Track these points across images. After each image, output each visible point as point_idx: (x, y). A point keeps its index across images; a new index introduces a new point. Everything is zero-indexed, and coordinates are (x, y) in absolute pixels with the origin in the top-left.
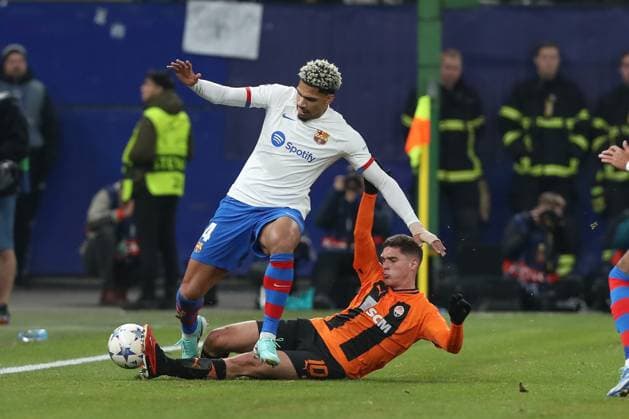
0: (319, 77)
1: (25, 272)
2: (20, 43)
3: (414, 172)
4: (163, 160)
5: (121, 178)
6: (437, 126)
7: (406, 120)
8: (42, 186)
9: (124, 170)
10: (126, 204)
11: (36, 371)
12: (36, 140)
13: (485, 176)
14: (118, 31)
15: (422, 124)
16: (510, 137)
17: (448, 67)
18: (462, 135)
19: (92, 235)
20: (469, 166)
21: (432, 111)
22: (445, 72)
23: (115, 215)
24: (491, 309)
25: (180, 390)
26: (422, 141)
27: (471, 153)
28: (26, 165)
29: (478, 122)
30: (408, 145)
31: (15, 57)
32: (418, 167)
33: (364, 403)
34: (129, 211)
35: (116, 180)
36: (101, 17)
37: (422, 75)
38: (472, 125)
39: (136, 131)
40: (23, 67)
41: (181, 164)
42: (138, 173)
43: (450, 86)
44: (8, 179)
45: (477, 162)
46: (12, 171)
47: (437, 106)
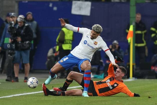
0: (97, 29)
1: (32, 69)
2: (31, 11)
3: (129, 44)
4: (66, 41)
5: (56, 45)
6: (135, 32)
7: (127, 31)
8: (36, 47)
9: (57, 43)
10: (57, 52)
11: (35, 94)
12: (35, 36)
13: (147, 45)
14: (55, 8)
15: (131, 32)
16: (153, 35)
17: (138, 18)
18: (141, 35)
19: (48, 60)
20: (143, 43)
21: (134, 29)
22: (137, 19)
23: (54, 55)
24: (148, 78)
25: (71, 98)
26: (131, 36)
27: (143, 39)
28: (32, 42)
29: (145, 31)
30: (128, 37)
31: (29, 15)
32: (130, 43)
33: (117, 102)
34: (58, 54)
35: (54, 46)
36: (51, 5)
37: (131, 19)
38: (143, 32)
39: (60, 34)
40: (31, 17)
41: (71, 42)
42: (60, 44)
43: (138, 22)
44: (28, 46)
45: (145, 41)
46: (29, 43)
47: (135, 28)
